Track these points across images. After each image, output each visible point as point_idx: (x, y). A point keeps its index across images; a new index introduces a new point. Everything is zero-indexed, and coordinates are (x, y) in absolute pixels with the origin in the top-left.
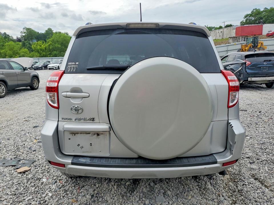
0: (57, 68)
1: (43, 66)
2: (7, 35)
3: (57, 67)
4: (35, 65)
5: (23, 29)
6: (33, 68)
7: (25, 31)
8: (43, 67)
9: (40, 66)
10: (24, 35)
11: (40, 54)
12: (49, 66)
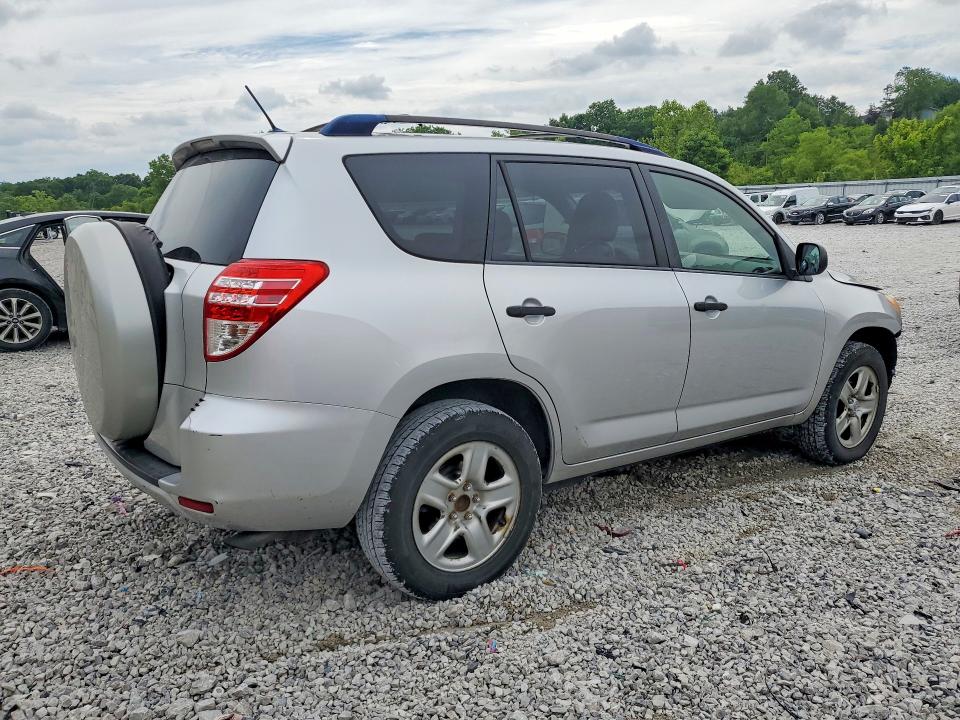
0: (931, 219)
1: (882, 211)
2: (838, 103)
3: (932, 215)
4: (855, 208)
5: (898, 74)
6: (843, 217)
7: (902, 81)
8: (881, 215)
9: (870, 211)
10: (894, 96)
11: (899, 165)
12: (902, 213)
